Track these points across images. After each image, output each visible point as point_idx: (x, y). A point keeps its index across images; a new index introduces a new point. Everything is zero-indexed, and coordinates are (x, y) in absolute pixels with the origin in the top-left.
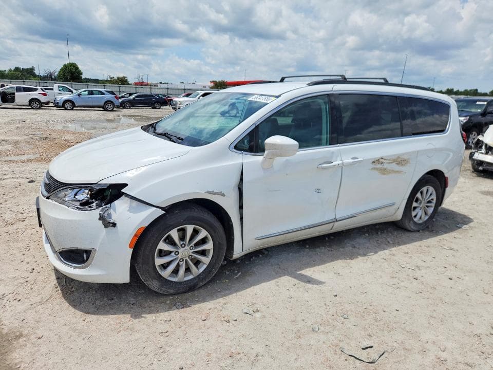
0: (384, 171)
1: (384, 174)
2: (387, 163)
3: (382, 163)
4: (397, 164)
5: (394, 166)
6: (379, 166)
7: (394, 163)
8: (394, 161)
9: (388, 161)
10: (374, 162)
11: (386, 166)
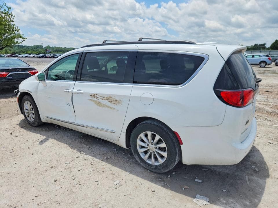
0: (99, 104)
1: (99, 106)
2: (101, 99)
3: (97, 98)
4: (109, 101)
5: (106, 102)
6: (95, 99)
7: (107, 100)
8: (107, 99)
9: (102, 98)
10: (91, 96)
11: (100, 100)
